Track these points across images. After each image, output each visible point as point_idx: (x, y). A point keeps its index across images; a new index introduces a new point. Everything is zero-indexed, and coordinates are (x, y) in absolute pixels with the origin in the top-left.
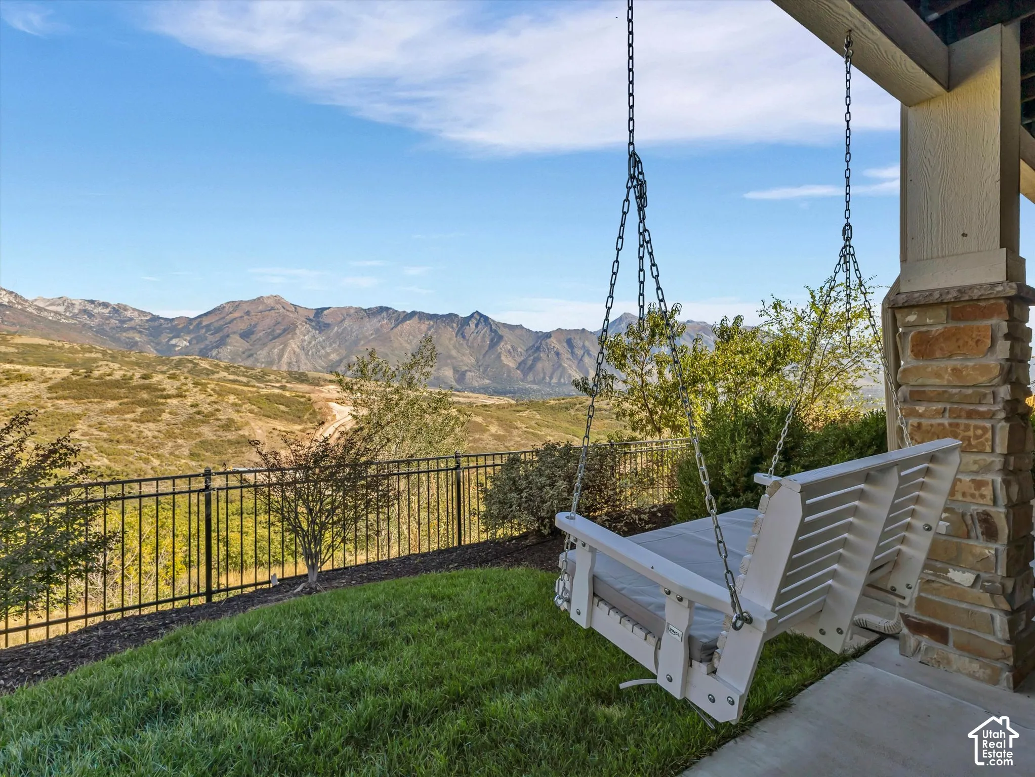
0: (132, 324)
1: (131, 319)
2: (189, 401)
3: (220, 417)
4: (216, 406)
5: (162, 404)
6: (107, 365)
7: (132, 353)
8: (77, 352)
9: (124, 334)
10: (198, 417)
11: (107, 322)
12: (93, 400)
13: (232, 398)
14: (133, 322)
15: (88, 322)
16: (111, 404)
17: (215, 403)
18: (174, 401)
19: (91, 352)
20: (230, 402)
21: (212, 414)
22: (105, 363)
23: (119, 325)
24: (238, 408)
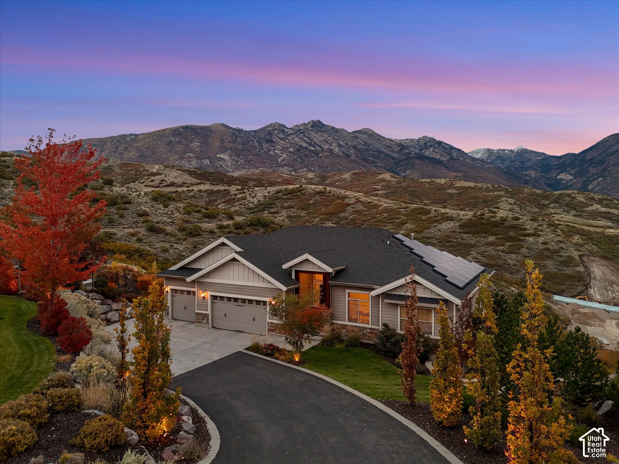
0: (528, 164)
1: (529, 160)
2: (541, 240)
3: (563, 254)
4: (561, 245)
5: (522, 240)
6: (507, 201)
7: (526, 189)
8: (491, 191)
9: (524, 173)
10: (546, 253)
11: (513, 164)
12: (481, 235)
13: (577, 239)
14: (531, 162)
15: (500, 165)
16: (491, 239)
17: (561, 242)
18: (531, 239)
19: (498, 191)
20: (574, 241)
21: (556, 252)
22: (506, 198)
23: (521, 165)
24: (578, 248)
